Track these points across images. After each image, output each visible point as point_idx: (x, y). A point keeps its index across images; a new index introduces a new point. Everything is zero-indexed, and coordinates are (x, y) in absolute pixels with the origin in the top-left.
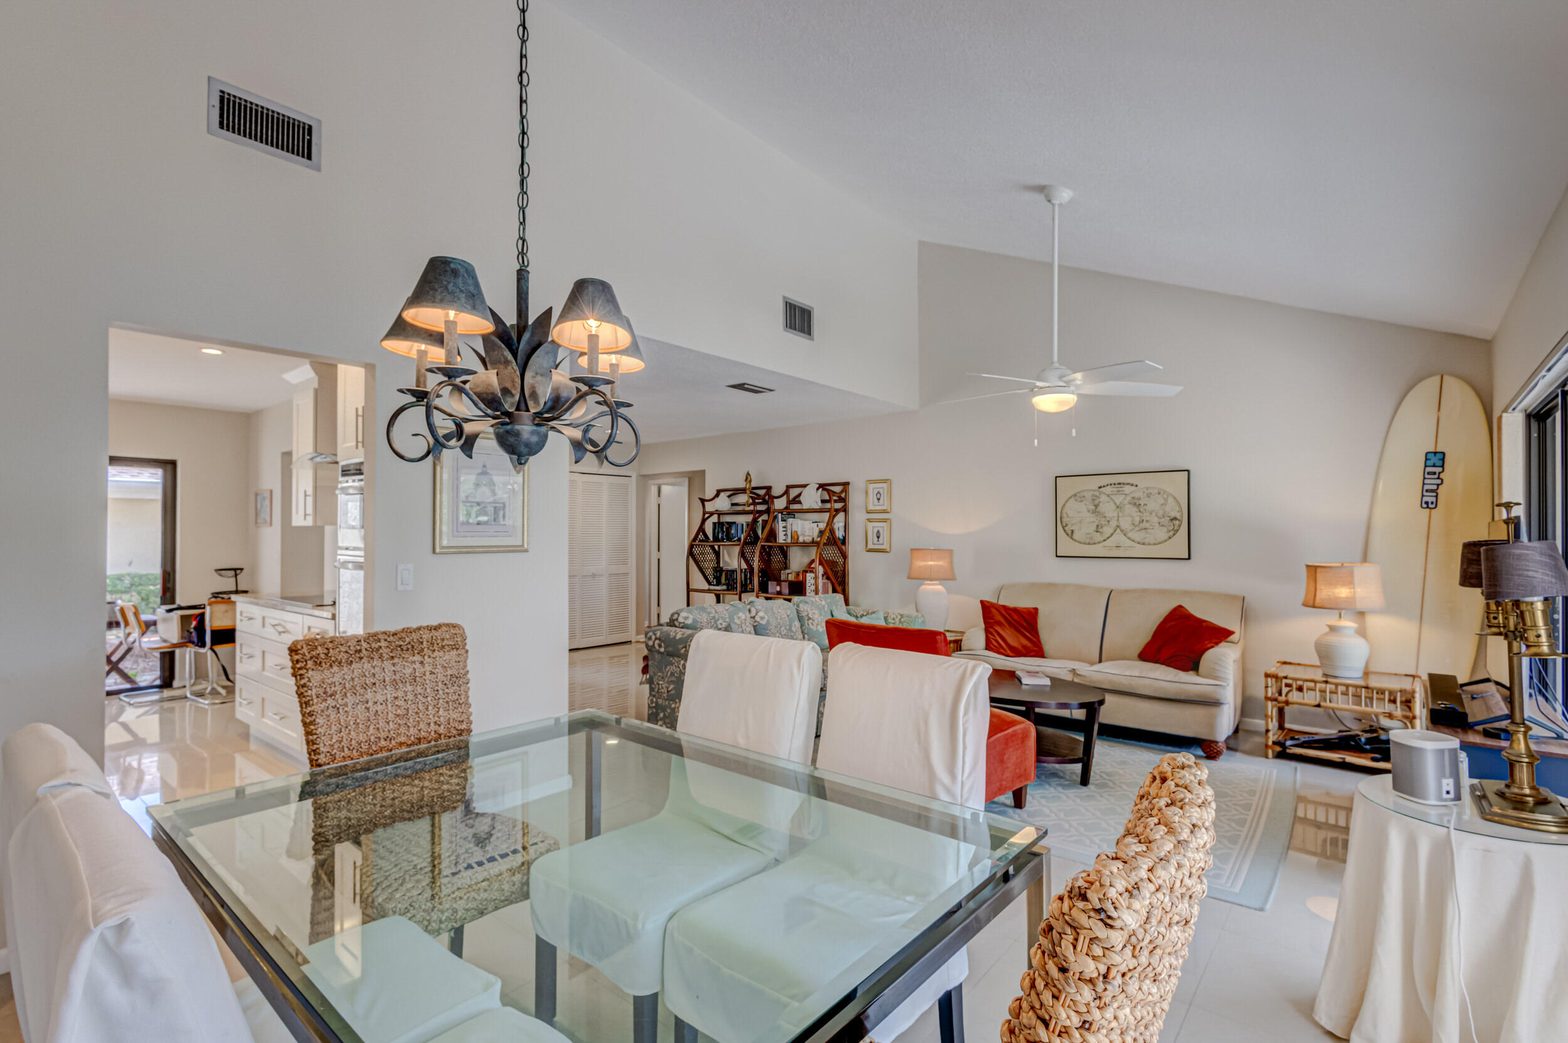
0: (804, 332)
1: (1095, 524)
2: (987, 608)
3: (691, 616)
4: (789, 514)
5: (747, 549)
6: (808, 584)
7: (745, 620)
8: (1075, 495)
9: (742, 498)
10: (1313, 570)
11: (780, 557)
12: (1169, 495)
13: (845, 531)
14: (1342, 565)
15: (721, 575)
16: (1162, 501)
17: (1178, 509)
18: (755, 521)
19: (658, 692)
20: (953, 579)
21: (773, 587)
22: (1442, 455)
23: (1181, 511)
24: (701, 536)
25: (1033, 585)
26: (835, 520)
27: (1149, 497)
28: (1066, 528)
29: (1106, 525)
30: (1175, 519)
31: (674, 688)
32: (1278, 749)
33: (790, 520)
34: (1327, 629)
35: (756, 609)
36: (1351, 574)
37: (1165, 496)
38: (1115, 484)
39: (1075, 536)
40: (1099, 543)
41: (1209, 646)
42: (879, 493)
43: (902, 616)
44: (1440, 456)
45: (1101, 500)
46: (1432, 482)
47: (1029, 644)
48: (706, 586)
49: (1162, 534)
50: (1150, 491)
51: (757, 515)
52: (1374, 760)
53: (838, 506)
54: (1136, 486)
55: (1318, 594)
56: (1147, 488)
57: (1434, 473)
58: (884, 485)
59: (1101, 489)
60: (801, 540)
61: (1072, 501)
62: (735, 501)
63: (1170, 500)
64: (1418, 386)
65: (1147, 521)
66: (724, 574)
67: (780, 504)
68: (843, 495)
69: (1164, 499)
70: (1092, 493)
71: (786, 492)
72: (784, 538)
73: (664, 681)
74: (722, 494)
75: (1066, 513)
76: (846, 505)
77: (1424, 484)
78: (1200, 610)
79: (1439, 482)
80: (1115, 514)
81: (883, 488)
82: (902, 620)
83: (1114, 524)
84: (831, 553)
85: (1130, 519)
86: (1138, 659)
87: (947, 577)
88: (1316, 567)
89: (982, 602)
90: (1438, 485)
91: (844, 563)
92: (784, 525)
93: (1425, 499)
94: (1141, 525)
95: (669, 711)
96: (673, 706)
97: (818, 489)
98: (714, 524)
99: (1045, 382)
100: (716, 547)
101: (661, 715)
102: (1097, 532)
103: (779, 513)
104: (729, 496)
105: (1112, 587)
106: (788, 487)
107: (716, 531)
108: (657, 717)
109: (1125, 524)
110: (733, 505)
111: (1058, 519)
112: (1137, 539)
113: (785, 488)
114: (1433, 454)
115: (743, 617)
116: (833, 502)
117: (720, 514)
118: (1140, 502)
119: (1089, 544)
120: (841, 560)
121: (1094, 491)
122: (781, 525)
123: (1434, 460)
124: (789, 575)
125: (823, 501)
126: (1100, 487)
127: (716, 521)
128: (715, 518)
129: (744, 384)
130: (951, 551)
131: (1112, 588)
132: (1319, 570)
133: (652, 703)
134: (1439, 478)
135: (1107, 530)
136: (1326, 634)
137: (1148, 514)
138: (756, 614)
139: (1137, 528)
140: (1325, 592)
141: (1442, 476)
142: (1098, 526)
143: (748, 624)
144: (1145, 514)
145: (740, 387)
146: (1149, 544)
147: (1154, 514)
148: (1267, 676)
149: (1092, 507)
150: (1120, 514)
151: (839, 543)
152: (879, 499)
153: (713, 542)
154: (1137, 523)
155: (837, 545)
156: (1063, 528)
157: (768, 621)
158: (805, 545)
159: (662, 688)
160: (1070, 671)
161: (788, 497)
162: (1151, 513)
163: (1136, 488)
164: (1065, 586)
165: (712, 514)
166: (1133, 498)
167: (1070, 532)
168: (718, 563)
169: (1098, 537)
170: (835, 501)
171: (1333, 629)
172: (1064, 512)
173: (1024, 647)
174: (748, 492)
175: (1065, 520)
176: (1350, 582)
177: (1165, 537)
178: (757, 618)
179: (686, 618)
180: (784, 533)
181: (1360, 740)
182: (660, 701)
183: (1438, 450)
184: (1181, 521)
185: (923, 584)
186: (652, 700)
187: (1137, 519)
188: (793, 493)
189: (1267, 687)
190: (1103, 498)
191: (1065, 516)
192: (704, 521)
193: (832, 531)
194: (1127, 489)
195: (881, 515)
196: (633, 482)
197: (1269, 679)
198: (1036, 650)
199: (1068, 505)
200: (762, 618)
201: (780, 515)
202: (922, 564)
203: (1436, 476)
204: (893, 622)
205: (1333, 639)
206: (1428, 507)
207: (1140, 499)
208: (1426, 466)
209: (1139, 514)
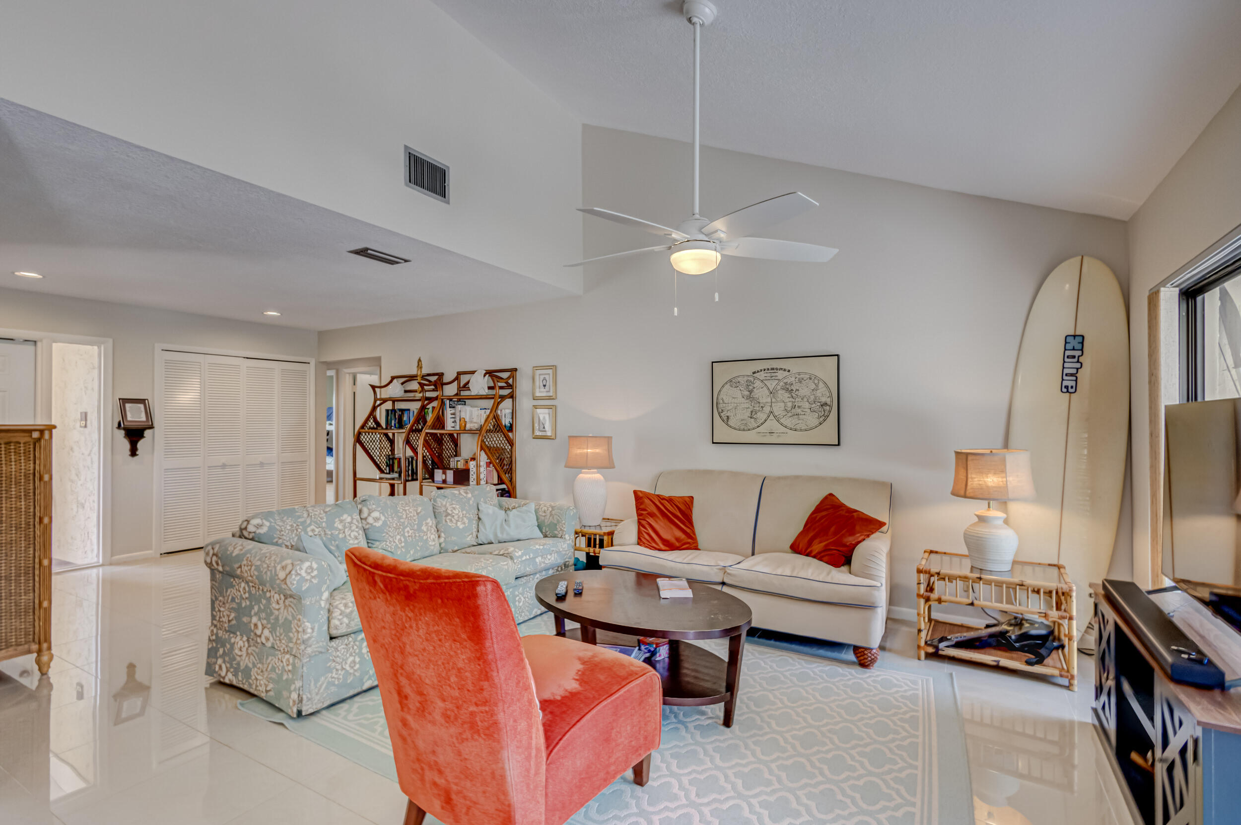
0: (435, 192)
1: (750, 410)
2: (639, 498)
3: (268, 524)
4: (459, 400)
5: (413, 437)
6: (471, 473)
7: (351, 523)
8: (731, 381)
9: (414, 385)
10: (963, 459)
11: (451, 445)
12: (820, 380)
13: (512, 418)
14: (991, 452)
15: (393, 463)
16: (813, 386)
17: (828, 395)
18: (423, 408)
19: (219, 621)
20: (611, 466)
21: (439, 475)
22: (1081, 338)
23: (831, 396)
24: (371, 423)
25: (690, 471)
26: (501, 406)
27: (800, 382)
28: (722, 414)
29: (759, 411)
30: (826, 404)
31: (235, 617)
32: (931, 650)
33: (459, 407)
34: (976, 519)
35: (369, 509)
36: (1004, 461)
37: (816, 382)
38: (768, 369)
39: (731, 423)
40: (754, 429)
41: (860, 539)
42: (545, 379)
43: (552, 507)
44: (1080, 339)
45: (755, 386)
46: (1071, 366)
47: (683, 536)
48: (377, 475)
49: (812, 419)
50: (802, 376)
51: (426, 402)
52: (1029, 663)
53: (505, 392)
54: (789, 371)
55: (969, 483)
56: (799, 374)
57: (1074, 357)
58: (550, 371)
59: (755, 375)
60: (468, 427)
61: (727, 386)
62: (408, 388)
63: (821, 385)
64: (1056, 270)
65: (799, 407)
66: (396, 462)
67: (450, 390)
68: (510, 381)
69: (816, 384)
70: (746, 378)
71: (457, 378)
72: (453, 425)
73: (224, 607)
74: (395, 381)
75: (722, 399)
76: (513, 391)
77: (1064, 368)
78: (851, 500)
79: (1078, 365)
80: (769, 400)
81: (549, 374)
82: (553, 512)
83: (767, 409)
84: (497, 440)
85: (782, 405)
86: (790, 550)
87: (606, 464)
88: (967, 454)
89: (635, 492)
90: (1077, 369)
91: (511, 450)
92: (453, 411)
93: (1065, 383)
94: (793, 411)
95: (228, 646)
96: (233, 640)
97: (484, 376)
98: (387, 411)
99: (687, 234)
100: (390, 435)
101: (221, 651)
102: (751, 418)
103: (448, 399)
104: (402, 384)
105: (766, 473)
106: (459, 374)
107: (389, 418)
108: (216, 653)
109: (778, 409)
110: (406, 391)
111: (715, 405)
112: (789, 425)
113: (456, 375)
114: (1073, 337)
115: (349, 519)
116: (497, 388)
117: (394, 401)
118: (792, 387)
119: (744, 430)
120: (508, 447)
121: (748, 376)
122: (449, 412)
123: (1074, 343)
124: (458, 463)
125: (489, 388)
126: (754, 373)
127: (390, 408)
128: (388, 405)
129: (367, 249)
130: (609, 439)
131: (766, 475)
132: (970, 458)
133: (212, 635)
134: (1078, 362)
135: (761, 416)
136: (975, 524)
137: (800, 400)
138: (369, 515)
139: (790, 414)
140: (976, 480)
141: (1081, 359)
142: (752, 412)
143: (354, 527)
144: (797, 399)
145: (363, 252)
146: (801, 430)
147: (805, 399)
148: (919, 571)
149: (747, 393)
150: (774, 400)
151: (505, 431)
152: (544, 386)
153: (387, 428)
154: (789, 409)
155: (502, 431)
156: (719, 413)
157: (385, 523)
158: (471, 432)
159: (224, 616)
160: (720, 569)
161: (459, 384)
162: (802, 399)
163: (788, 373)
164: (721, 473)
165: (384, 401)
166: (786, 383)
167: (725, 418)
168: (393, 450)
169: (752, 423)
170: (501, 388)
171: (982, 519)
172: (720, 397)
173: (678, 540)
174: (419, 378)
175: (721, 406)
176: (1001, 470)
177: (817, 422)
178: (370, 520)
179: (258, 526)
180: (453, 420)
181: (1010, 637)
182: (220, 633)
183: (1077, 333)
184: (831, 406)
185: (581, 473)
186: (212, 631)
187: (790, 405)
188: (464, 379)
189: (919, 584)
190: (758, 384)
191: (721, 402)
192: (374, 408)
193: (497, 418)
194: (780, 374)
195: (550, 402)
196: (311, 369)
197: (922, 575)
198: (689, 542)
199: (724, 390)
200: (376, 519)
201: (448, 401)
202: (579, 451)
203: (1076, 360)
204: (544, 514)
205: (982, 530)
206: (1068, 391)
207: (792, 384)
208: (1065, 350)
209: (791, 399)
